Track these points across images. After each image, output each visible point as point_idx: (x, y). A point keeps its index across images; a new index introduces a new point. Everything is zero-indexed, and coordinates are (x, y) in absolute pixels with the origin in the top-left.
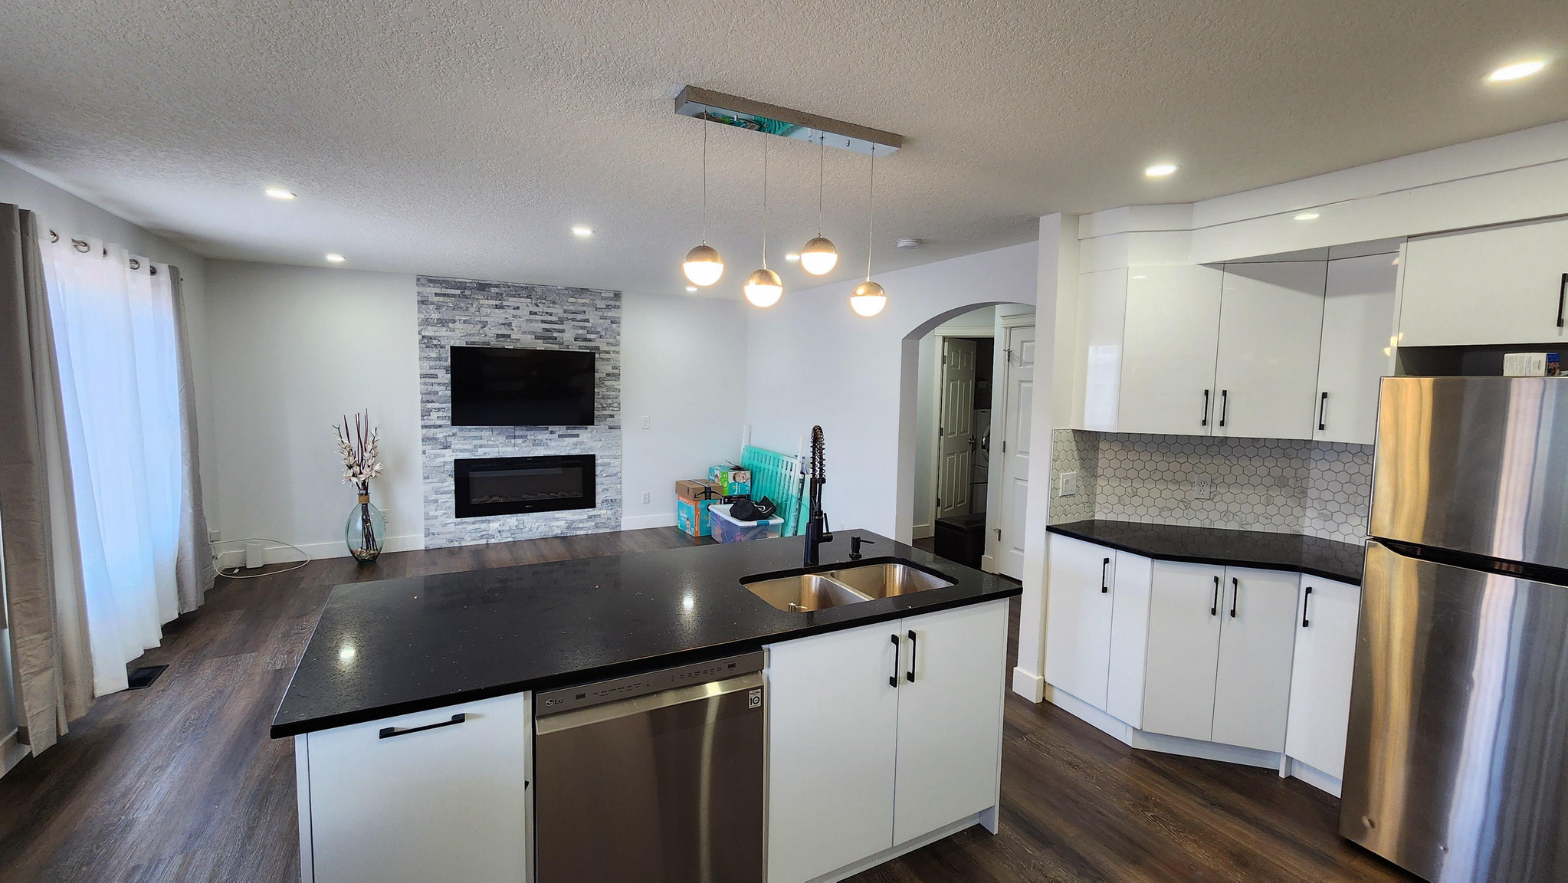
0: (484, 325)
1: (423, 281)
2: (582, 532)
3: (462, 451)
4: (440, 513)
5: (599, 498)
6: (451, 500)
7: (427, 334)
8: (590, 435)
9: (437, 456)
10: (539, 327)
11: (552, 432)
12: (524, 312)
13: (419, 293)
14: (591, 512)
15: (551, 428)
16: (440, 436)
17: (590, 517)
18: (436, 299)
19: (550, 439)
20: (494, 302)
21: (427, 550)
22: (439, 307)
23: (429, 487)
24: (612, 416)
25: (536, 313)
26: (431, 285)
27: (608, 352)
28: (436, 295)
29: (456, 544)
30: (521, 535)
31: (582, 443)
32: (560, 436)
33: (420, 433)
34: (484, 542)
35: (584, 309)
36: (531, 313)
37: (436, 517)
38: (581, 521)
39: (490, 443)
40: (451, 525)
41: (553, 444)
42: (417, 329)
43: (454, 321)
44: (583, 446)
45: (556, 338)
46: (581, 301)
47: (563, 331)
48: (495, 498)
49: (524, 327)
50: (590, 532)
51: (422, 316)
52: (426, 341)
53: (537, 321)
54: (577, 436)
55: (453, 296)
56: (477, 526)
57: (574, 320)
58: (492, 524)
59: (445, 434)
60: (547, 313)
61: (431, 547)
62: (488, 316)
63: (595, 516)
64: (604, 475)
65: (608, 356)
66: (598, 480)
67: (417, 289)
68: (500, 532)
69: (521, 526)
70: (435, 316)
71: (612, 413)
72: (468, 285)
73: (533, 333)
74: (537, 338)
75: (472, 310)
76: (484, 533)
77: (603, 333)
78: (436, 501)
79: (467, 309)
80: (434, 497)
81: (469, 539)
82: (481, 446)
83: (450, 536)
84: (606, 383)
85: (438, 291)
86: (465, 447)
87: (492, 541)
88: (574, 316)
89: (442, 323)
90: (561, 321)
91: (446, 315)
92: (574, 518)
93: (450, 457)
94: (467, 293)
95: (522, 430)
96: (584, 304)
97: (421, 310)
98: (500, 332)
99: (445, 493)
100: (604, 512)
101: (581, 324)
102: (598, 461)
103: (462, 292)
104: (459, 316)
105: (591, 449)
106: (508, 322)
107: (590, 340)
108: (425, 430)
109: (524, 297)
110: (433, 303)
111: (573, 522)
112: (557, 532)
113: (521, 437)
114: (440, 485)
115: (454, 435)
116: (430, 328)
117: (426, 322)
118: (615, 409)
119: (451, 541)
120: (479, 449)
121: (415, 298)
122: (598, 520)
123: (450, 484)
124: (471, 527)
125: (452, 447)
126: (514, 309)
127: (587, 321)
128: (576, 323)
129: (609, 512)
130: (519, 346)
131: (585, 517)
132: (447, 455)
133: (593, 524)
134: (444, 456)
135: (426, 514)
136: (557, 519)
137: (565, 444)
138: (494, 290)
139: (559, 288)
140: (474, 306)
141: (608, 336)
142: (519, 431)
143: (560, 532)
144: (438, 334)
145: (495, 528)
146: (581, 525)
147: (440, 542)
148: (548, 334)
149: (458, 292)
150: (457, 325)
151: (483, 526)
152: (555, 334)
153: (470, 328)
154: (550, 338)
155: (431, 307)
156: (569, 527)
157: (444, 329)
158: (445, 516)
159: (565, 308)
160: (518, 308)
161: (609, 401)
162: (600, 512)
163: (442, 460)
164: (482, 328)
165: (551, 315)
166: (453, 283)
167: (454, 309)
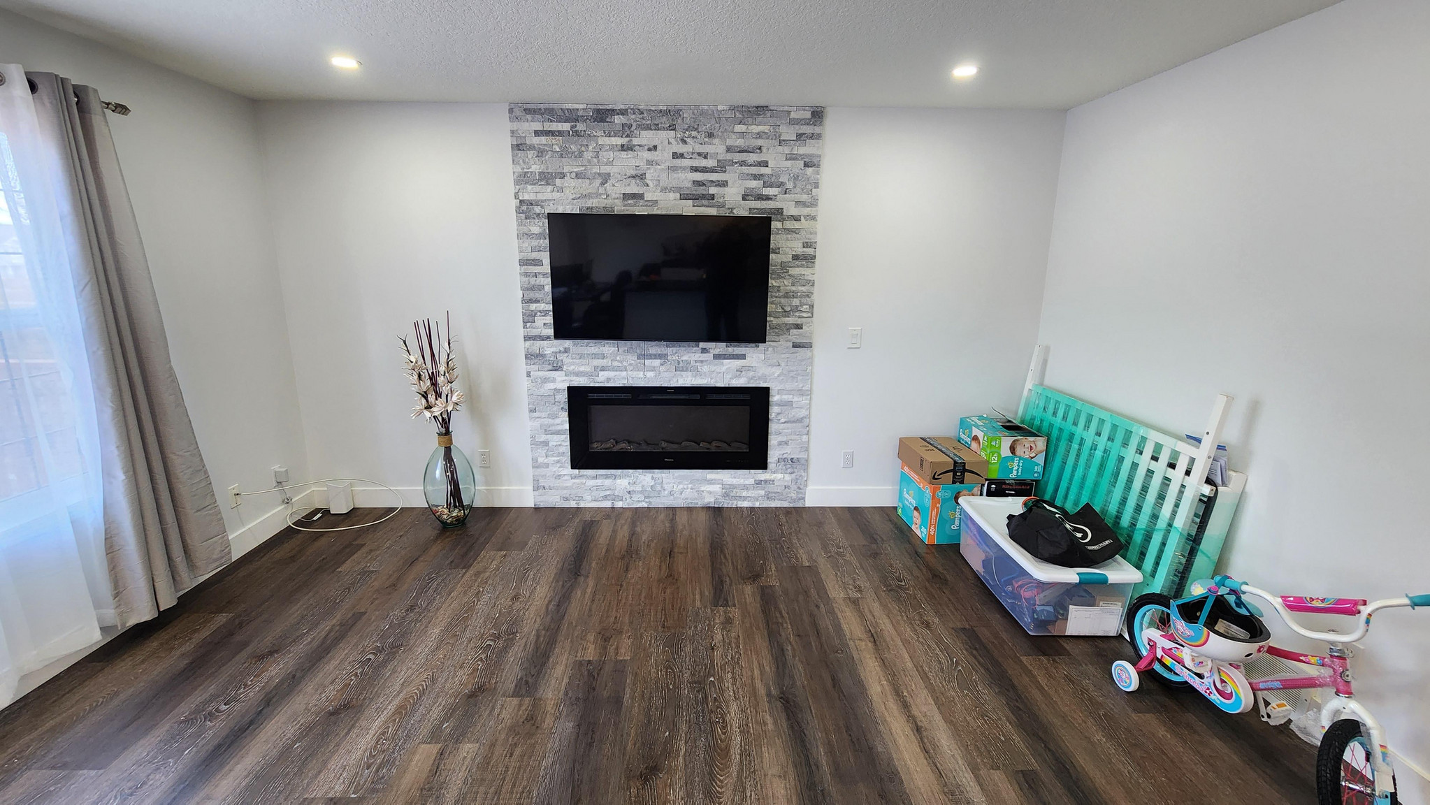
0: (605, 178)
1: (518, 112)
2: (746, 504)
3: (577, 374)
4: (551, 459)
5: (773, 455)
6: (562, 443)
7: (526, 197)
8: (762, 356)
9: (546, 380)
10: (686, 179)
11: (704, 351)
12: (664, 155)
13: (513, 132)
14: (759, 475)
15: (702, 345)
16: (548, 351)
17: (759, 483)
18: (537, 141)
19: (702, 361)
20: (619, 141)
21: (537, 509)
22: (541, 153)
23: (537, 424)
24: (799, 327)
25: (682, 156)
26: (529, 117)
27: (797, 219)
28: (537, 133)
29: (573, 504)
30: (658, 500)
31: (749, 368)
32: (717, 357)
33: (522, 347)
34: (608, 504)
35: (760, 142)
36: (676, 156)
37: (547, 466)
38: (745, 487)
39: (616, 364)
40: (566, 478)
41: (705, 368)
42: (512, 189)
43: (563, 176)
44: (751, 374)
45: (712, 197)
46: (755, 129)
47: (724, 184)
48: (623, 445)
49: (666, 179)
50: (757, 505)
51: (519, 169)
52: (524, 208)
53: (684, 168)
54: (743, 357)
55: (560, 133)
56: (599, 482)
57: (742, 163)
58: (618, 481)
59: (554, 349)
60: (699, 154)
61: (542, 505)
62: (610, 163)
63: (766, 481)
64: (783, 420)
65: (796, 225)
66: (773, 427)
67: (509, 126)
68: (629, 492)
69: (659, 488)
70: (536, 168)
71: (799, 321)
72: (580, 113)
73: (678, 189)
74: (684, 197)
75: (588, 155)
76: (608, 492)
77: (790, 185)
78: (546, 443)
79: (581, 154)
80: (543, 438)
81: (589, 498)
82: (603, 369)
83: (565, 493)
84: (794, 271)
85: (538, 126)
86: (582, 369)
87: (619, 504)
88: (743, 156)
89: (547, 178)
90: (721, 167)
91: (553, 165)
92: (735, 481)
93: (562, 382)
94: (580, 127)
95: (660, 346)
96: (759, 135)
97: (516, 160)
98: (629, 190)
99: (558, 433)
100: (780, 476)
101: (754, 170)
102: (774, 398)
103: (572, 127)
104: (570, 167)
105: (764, 377)
106: (639, 172)
107: (768, 198)
108: (528, 343)
109: (664, 129)
110: (532, 147)
111: (733, 487)
112: (709, 500)
113: (660, 356)
114: (550, 421)
115: (566, 351)
116: (529, 187)
117: (523, 179)
118: (805, 315)
119: (567, 499)
120: (601, 373)
121: (508, 142)
122: (770, 488)
123: (563, 421)
124: (591, 483)
125: (565, 368)
126: (649, 150)
127: (765, 164)
128: (745, 169)
129: (788, 477)
130: (656, 211)
131: (751, 481)
132: (559, 379)
133: (763, 493)
134: (554, 380)
135: (535, 460)
136: (711, 482)
137: (724, 368)
138: (618, 120)
139: (720, 108)
140: (590, 148)
141: (798, 190)
142: (654, 348)
143: (712, 500)
144: (540, 197)
145: (623, 487)
146: (744, 494)
147: (553, 500)
148: (701, 190)
149: (566, 127)
150: (569, 182)
151: (608, 482)
152: (712, 190)
153: (584, 186)
154: (703, 197)
155: (531, 154)
156: (726, 495)
157: (550, 188)
158: (558, 465)
159: (730, 142)
160: (655, 147)
161: (796, 302)
162: (773, 476)
163: (551, 386)
164: (602, 184)
165: (706, 157)
166: (560, 113)
167: (562, 156)
